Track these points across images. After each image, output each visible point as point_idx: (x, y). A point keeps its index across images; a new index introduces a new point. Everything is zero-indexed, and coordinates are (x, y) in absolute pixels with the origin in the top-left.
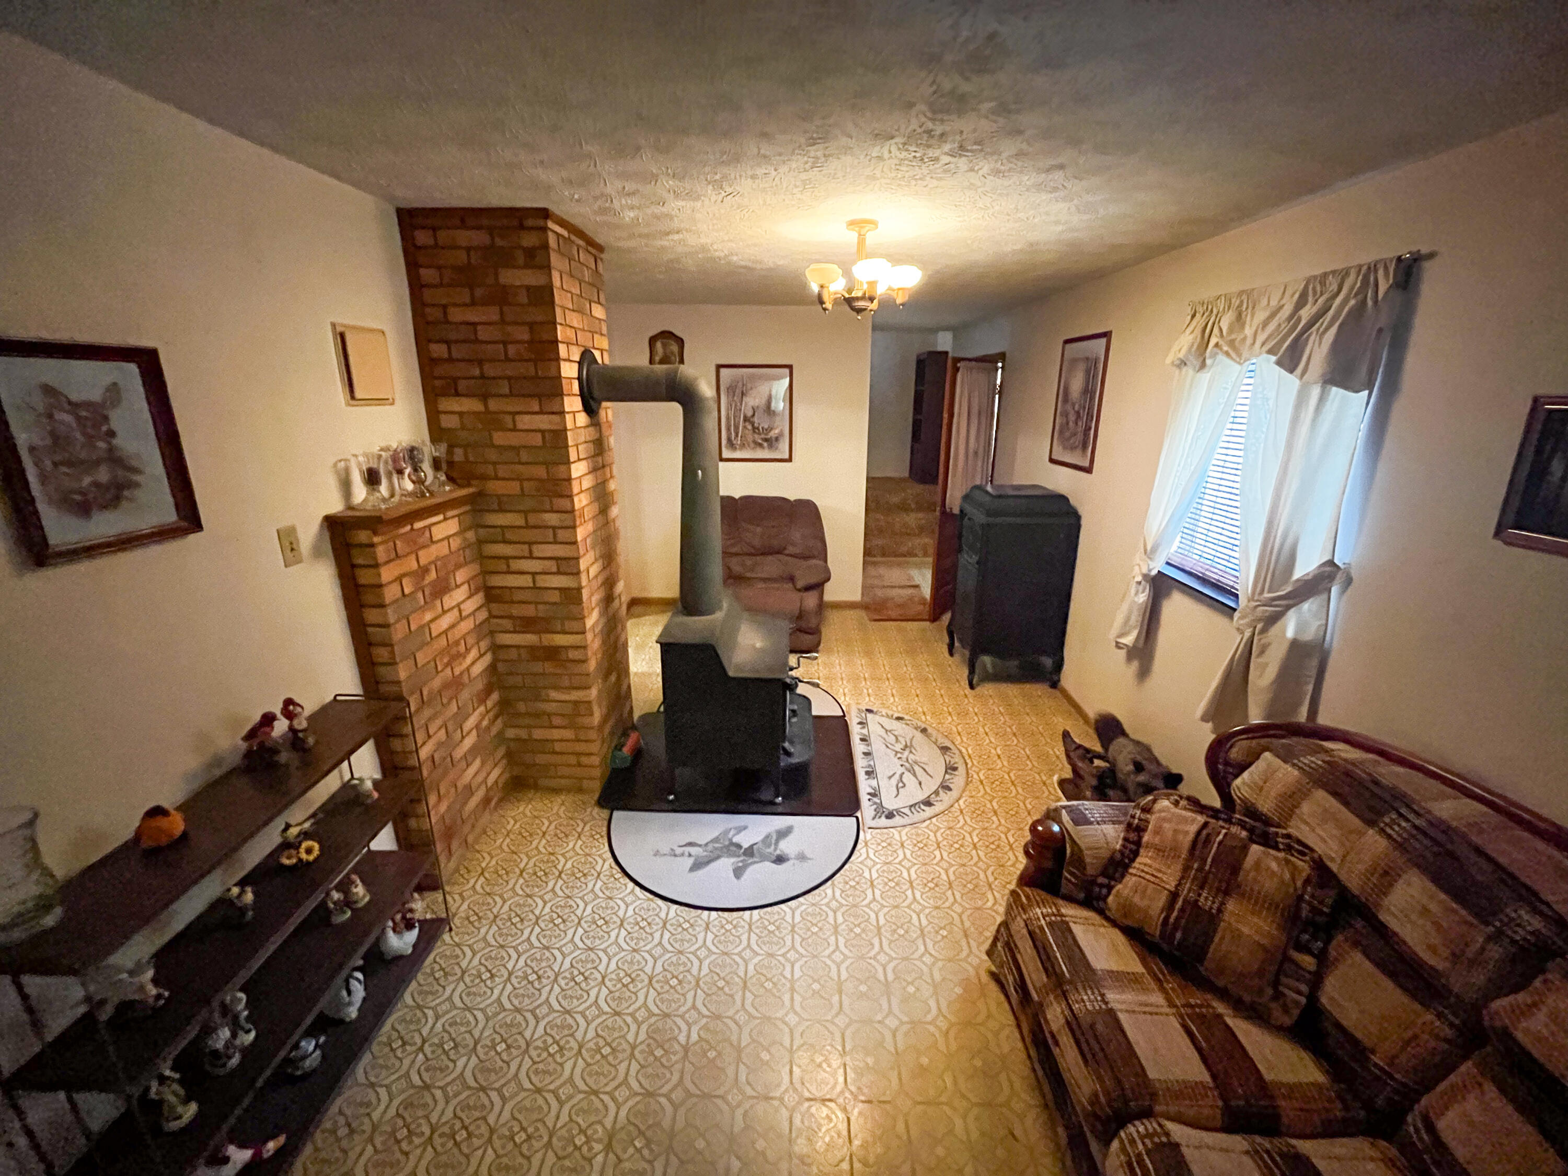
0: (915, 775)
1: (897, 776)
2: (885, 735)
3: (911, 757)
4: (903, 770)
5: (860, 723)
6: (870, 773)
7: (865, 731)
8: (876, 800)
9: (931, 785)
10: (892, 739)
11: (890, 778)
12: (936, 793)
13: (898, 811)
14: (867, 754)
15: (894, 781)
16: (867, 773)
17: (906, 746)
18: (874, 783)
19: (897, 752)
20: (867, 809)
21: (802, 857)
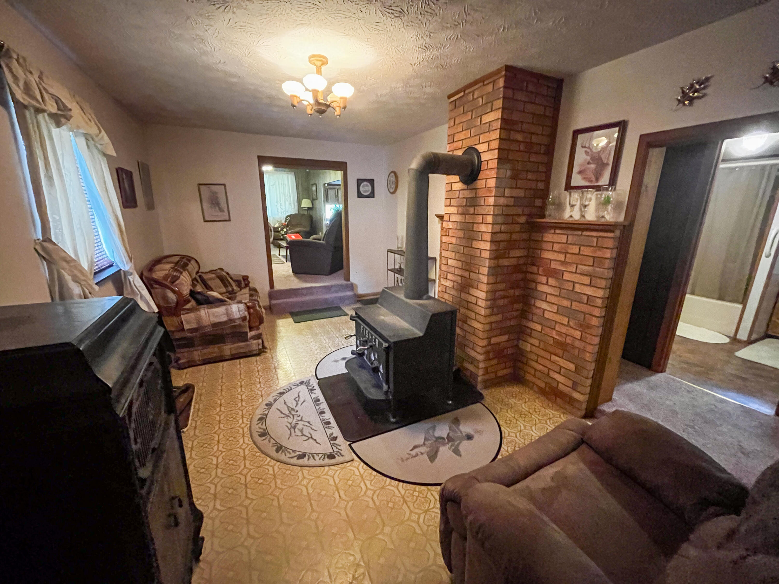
0: (288, 407)
1: (300, 403)
2: (312, 432)
3: (290, 420)
4: (297, 409)
5: (335, 438)
6: (317, 400)
7: (329, 431)
8: (311, 388)
9: (279, 404)
10: (307, 431)
11: (304, 401)
12: (275, 400)
13: (298, 385)
14: (322, 412)
15: (302, 400)
16: (319, 400)
17: (294, 428)
18: (313, 396)
19: (301, 420)
20: (314, 383)
21: (336, 361)
